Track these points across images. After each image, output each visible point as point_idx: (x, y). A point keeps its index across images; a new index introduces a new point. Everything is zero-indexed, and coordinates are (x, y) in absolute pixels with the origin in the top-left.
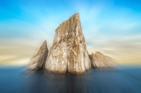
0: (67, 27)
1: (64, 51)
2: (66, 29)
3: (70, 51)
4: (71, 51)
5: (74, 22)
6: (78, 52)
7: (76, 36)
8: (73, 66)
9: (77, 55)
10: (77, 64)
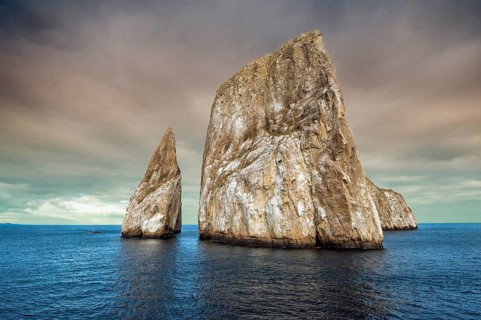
0: (275, 81)
1: (297, 167)
2: (272, 88)
3: (322, 169)
4: (327, 166)
5: (309, 64)
6: (352, 171)
7: (339, 116)
8: (349, 220)
9: (354, 180)
10: (359, 214)
